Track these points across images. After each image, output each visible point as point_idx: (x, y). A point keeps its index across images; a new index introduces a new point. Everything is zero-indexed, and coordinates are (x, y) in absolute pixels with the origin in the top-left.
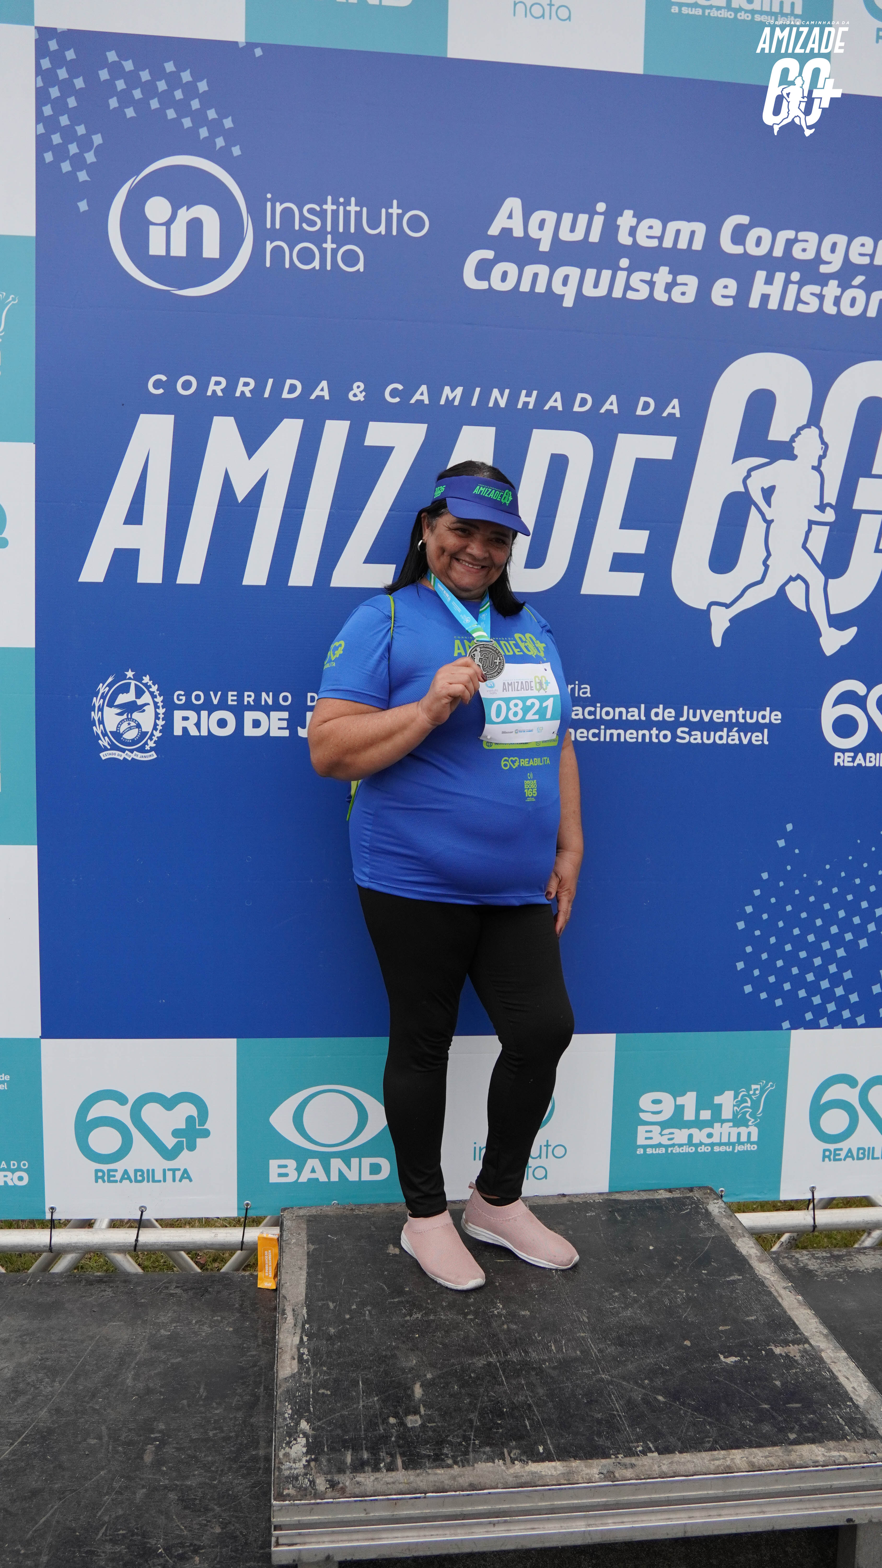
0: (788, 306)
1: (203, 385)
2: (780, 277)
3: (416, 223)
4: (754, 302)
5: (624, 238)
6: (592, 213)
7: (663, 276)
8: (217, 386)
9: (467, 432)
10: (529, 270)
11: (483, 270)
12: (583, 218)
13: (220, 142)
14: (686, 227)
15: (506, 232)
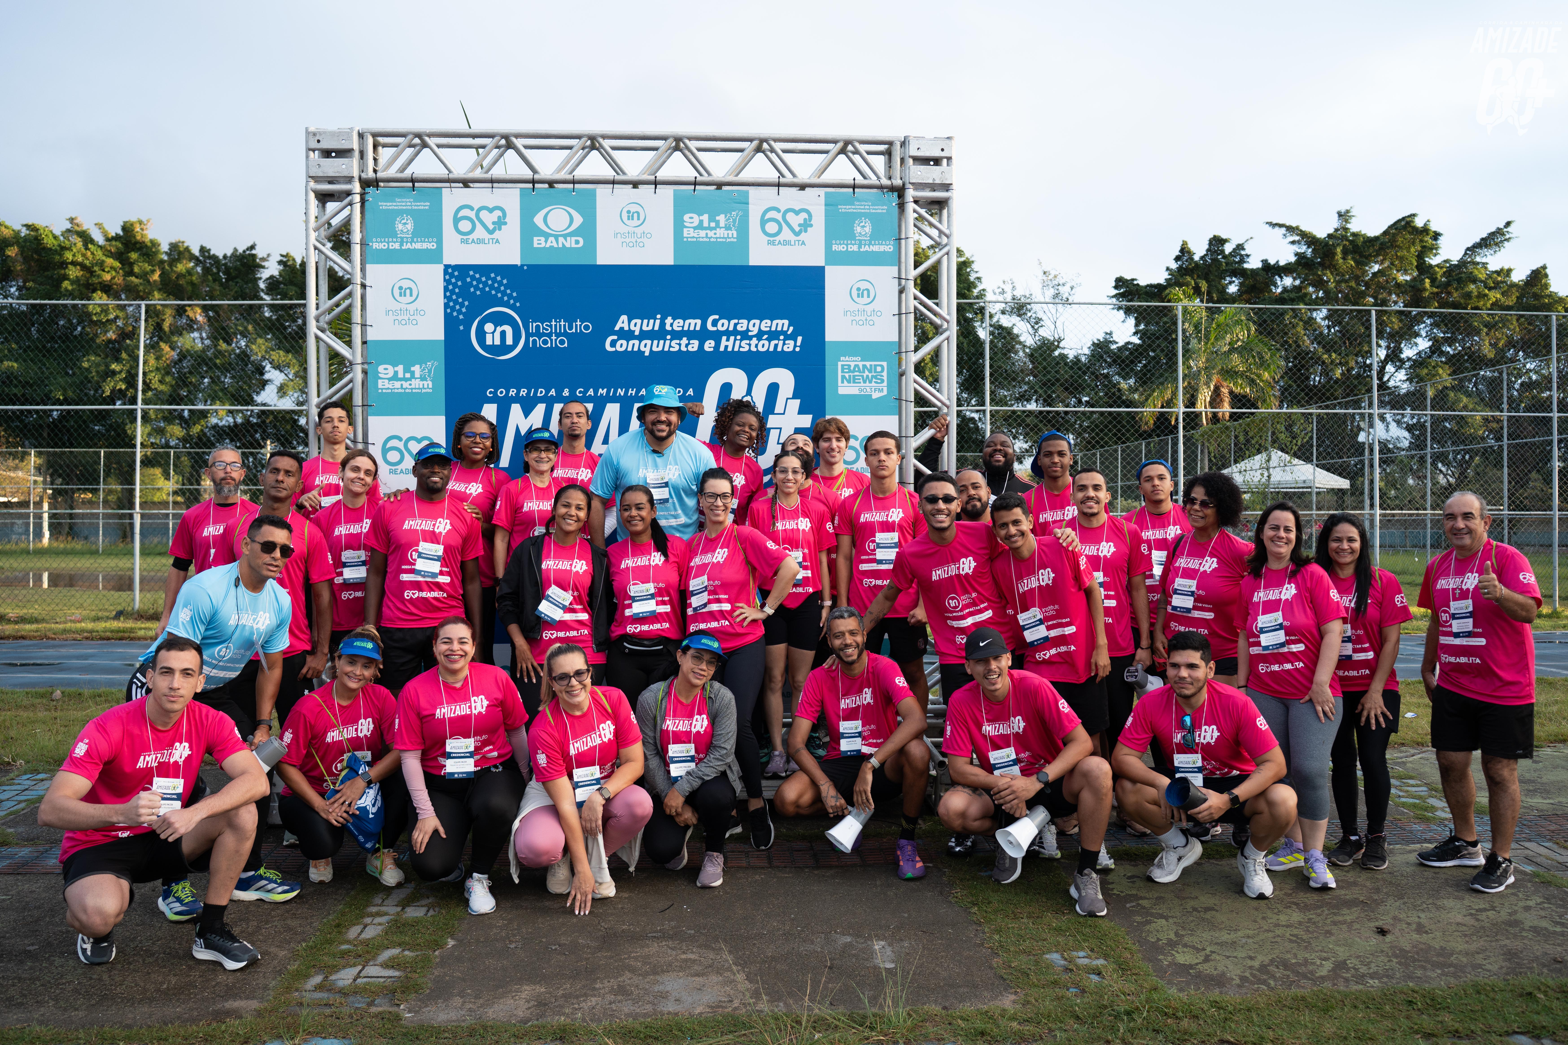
0: (736, 349)
1: (508, 392)
2: (732, 338)
3: (586, 327)
4: (722, 349)
5: (668, 328)
6: (655, 319)
7: (684, 341)
8: (513, 392)
9: (609, 405)
10: (631, 342)
11: (613, 344)
12: (652, 321)
13: (512, 302)
14: (693, 322)
15: (622, 328)
